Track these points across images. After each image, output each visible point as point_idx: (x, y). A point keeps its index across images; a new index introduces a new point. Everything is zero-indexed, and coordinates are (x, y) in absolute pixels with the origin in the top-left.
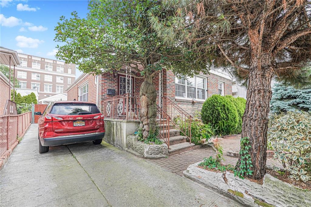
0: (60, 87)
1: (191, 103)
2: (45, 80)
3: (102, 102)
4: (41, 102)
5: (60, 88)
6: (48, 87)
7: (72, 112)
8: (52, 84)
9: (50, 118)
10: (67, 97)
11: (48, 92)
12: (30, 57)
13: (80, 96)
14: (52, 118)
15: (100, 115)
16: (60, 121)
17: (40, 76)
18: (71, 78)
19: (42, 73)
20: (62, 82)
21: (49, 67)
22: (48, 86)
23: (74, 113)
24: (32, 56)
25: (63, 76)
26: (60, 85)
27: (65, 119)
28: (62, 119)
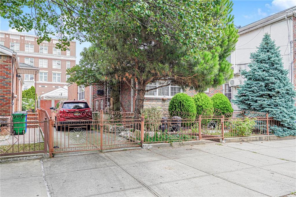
0: (57, 74)
1: (162, 100)
2: (40, 66)
3: (93, 100)
4: (43, 97)
5: (57, 76)
6: (43, 75)
7: (73, 107)
8: (48, 71)
9: (63, 111)
10: (67, 91)
11: (43, 82)
12: (22, 38)
13: (79, 93)
14: (63, 110)
15: (89, 109)
16: (67, 112)
17: (33, 62)
18: (71, 61)
19: (36, 57)
20: (59, 67)
21: (44, 49)
22: (43, 73)
23: (74, 108)
24: (25, 36)
25: (60, 60)
26: (57, 72)
27: (70, 111)
28: (68, 111)
